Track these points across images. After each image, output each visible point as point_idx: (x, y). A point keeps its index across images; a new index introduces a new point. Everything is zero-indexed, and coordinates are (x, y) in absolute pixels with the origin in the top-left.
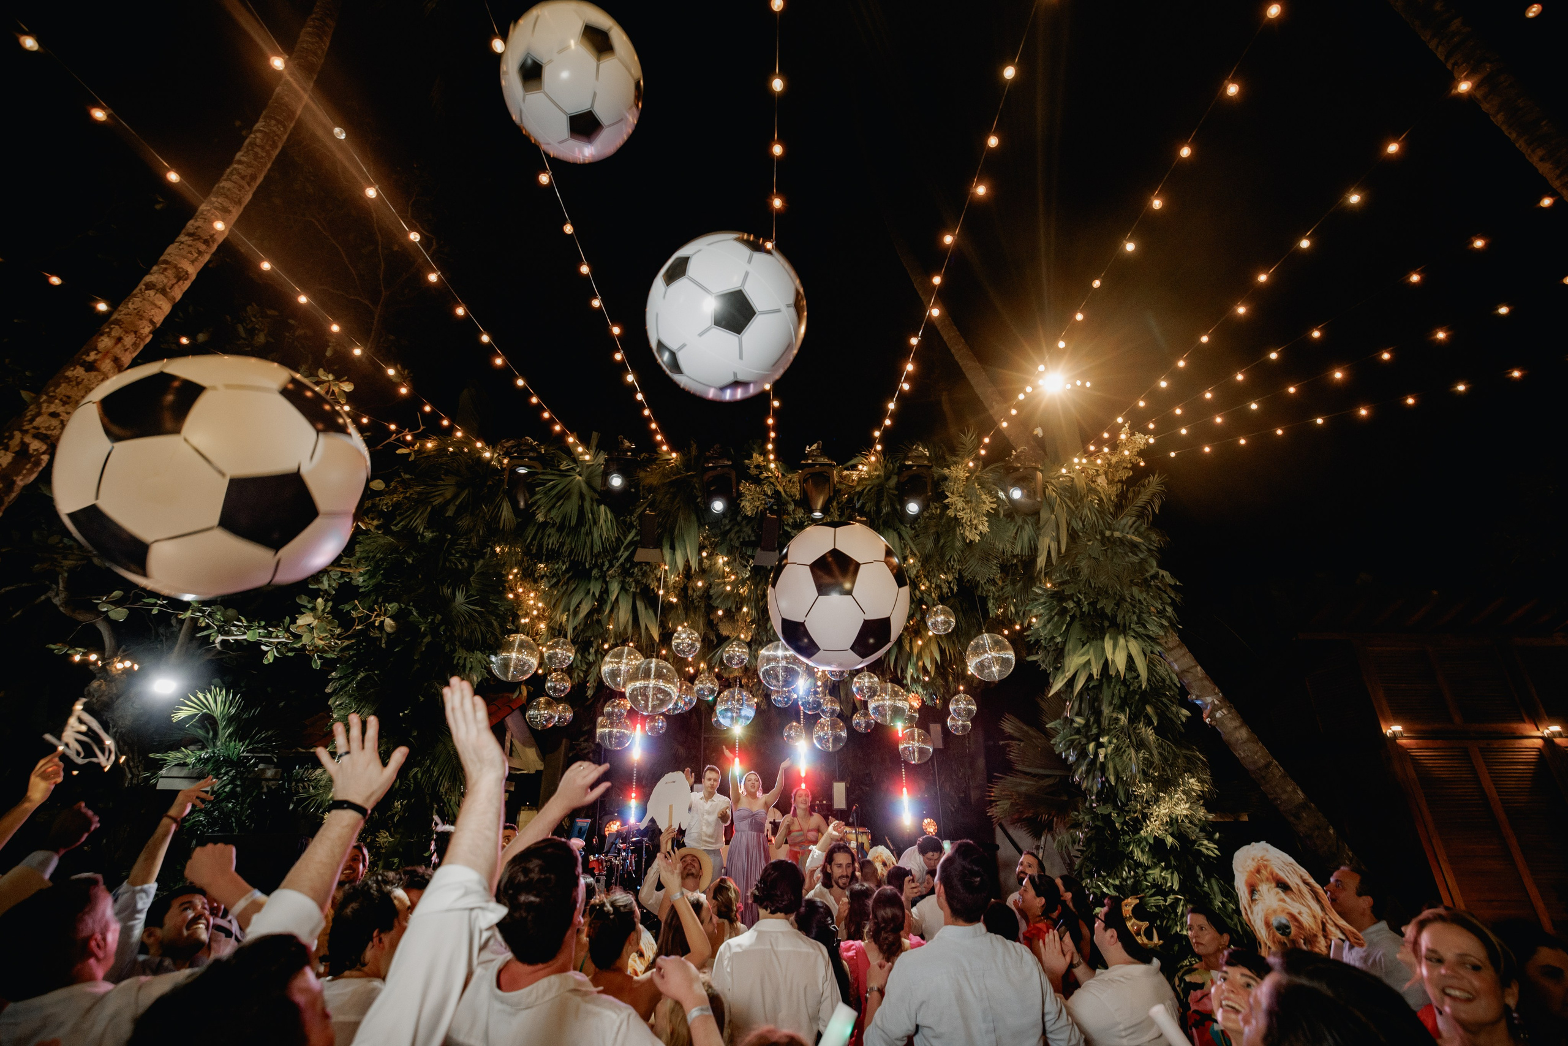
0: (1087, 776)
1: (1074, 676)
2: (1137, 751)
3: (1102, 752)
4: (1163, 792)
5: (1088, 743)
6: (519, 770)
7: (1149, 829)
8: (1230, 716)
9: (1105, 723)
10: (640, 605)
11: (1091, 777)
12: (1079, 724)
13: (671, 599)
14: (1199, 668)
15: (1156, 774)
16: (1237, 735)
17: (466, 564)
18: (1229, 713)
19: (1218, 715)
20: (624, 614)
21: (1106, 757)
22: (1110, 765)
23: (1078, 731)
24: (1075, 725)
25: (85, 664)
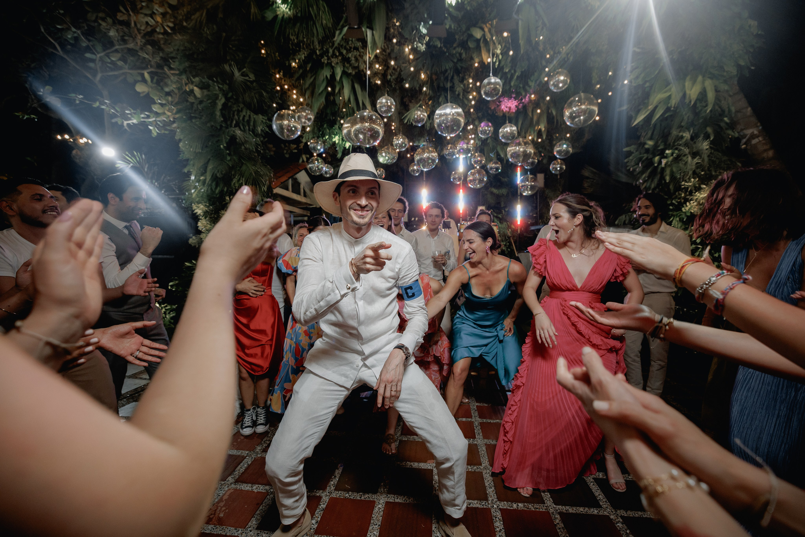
0: (648, 179)
1: (656, 107)
2: (693, 158)
3: (664, 161)
4: (705, 184)
5: (655, 156)
6: (312, 205)
7: (687, 209)
8: (763, 142)
9: (671, 140)
10: (357, 87)
11: (650, 180)
12: (649, 145)
13: (377, 82)
14: (749, 109)
15: (703, 173)
16: (765, 155)
17: (241, 56)
18: (764, 140)
19: (754, 141)
20: (347, 92)
21: (665, 165)
22: (668, 171)
23: (647, 151)
24: (647, 146)
25: (64, 141)
